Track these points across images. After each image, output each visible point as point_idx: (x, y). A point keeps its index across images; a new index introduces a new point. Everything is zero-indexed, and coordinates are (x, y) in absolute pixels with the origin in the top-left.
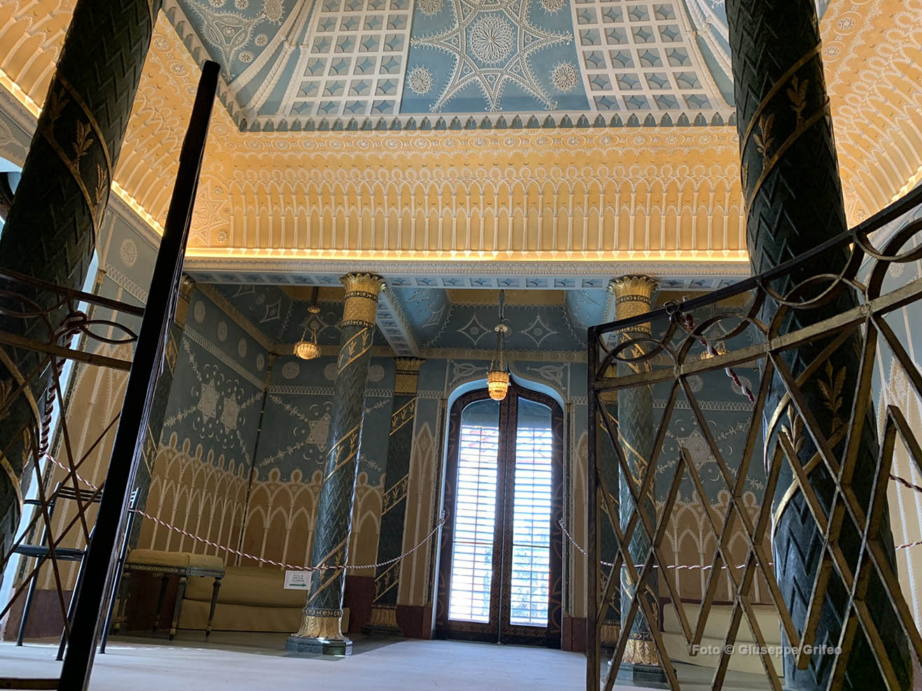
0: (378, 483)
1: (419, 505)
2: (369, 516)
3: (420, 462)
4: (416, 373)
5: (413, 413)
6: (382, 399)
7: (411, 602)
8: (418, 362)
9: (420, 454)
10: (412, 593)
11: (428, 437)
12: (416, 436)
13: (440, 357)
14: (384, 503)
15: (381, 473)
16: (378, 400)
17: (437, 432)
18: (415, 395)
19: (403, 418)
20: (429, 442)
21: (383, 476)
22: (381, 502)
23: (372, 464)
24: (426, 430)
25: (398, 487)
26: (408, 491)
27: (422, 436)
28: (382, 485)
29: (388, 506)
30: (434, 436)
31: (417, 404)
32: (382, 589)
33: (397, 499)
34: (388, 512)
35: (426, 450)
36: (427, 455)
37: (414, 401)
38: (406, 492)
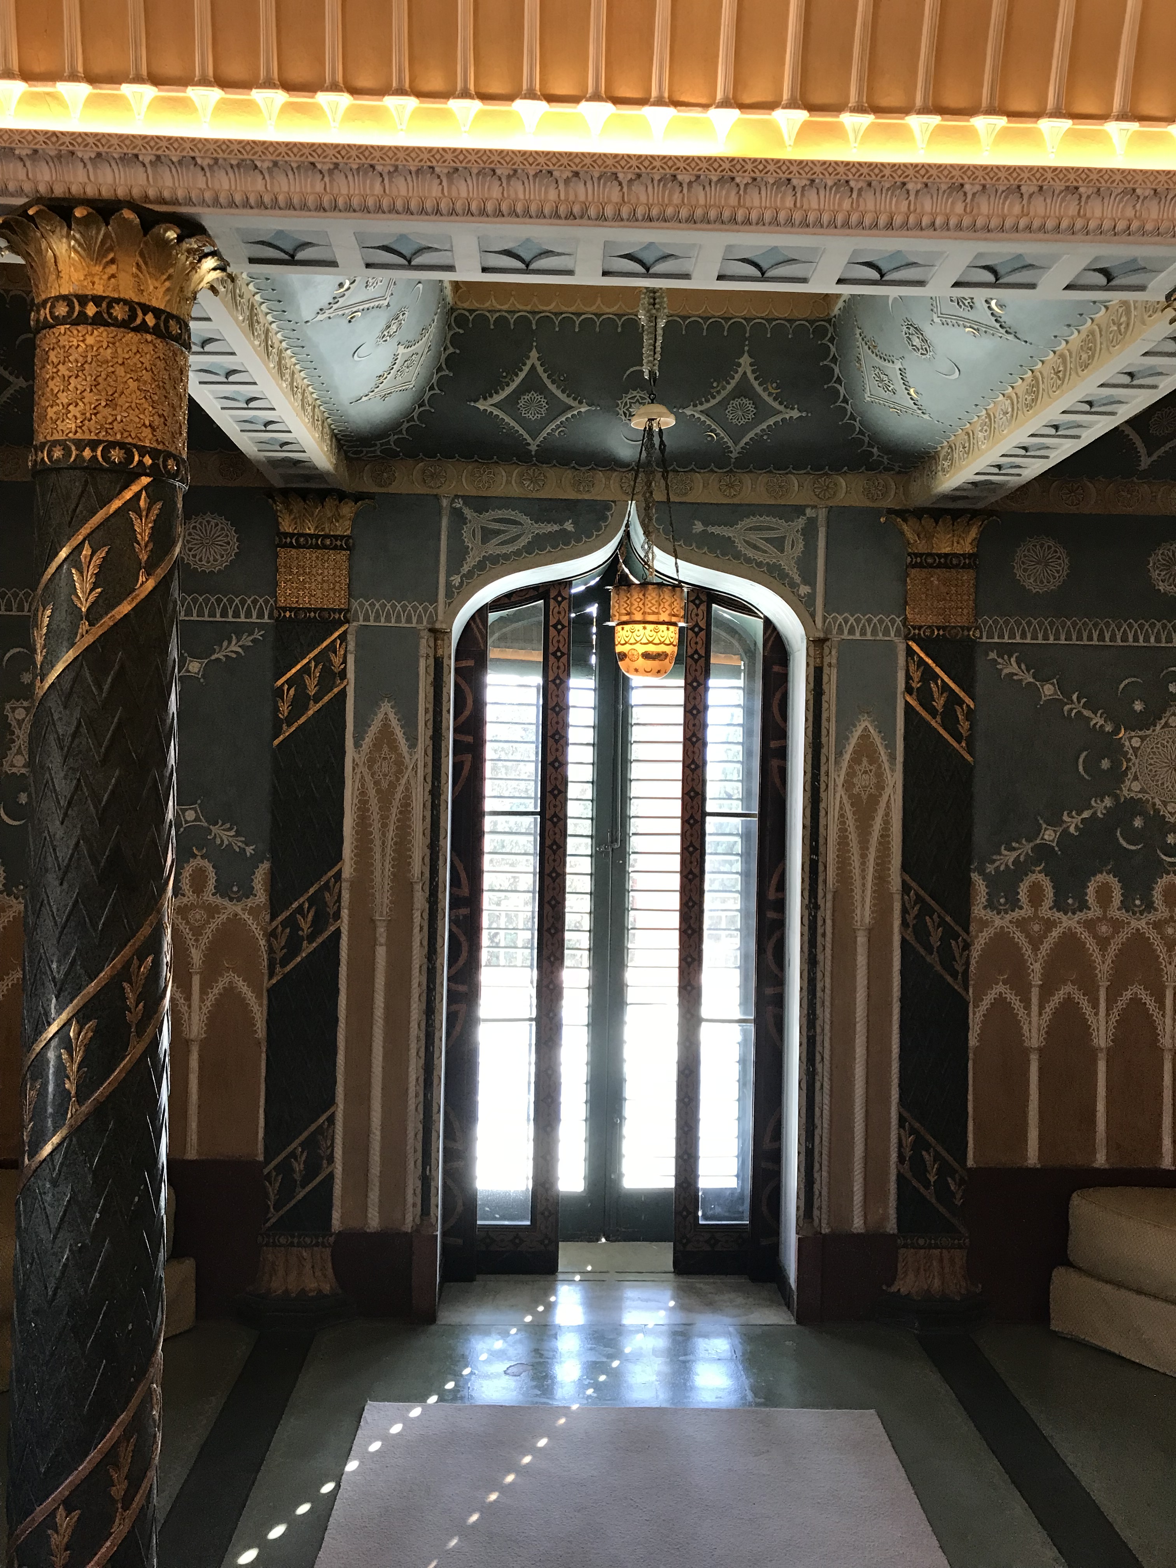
0: (249, 892)
1: (381, 953)
2: (230, 991)
3: (376, 826)
4: (344, 544)
5: (343, 675)
6: (239, 630)
7: (374, 1221)
8: (348, 510)
9: (372, 792)
10: (374, 1195)
11: (393, 746)
12: (357, 745)
13: (420, 489)
14: (271, 950)
15: (257, 859)
16: (224, 632)
17: (424, 733)
18: (344, 616)
19: (312, 690)
20: (400, 765)
21: (264, 867)
22: (262, 942)
23: (223, 834)
24: (386, 727)
25: (311, 900)
26: (345, 913)
27: (377, 745)
28: (261, 897)
29: (284, 963)
30: (413, 745)
31: (351, 646)
32: (287, 1190)
33: (311, 938)
34: (286, 976)
35: (393, 786)
36: (396, 803)
37: (343, 637)
38: (337, 916)
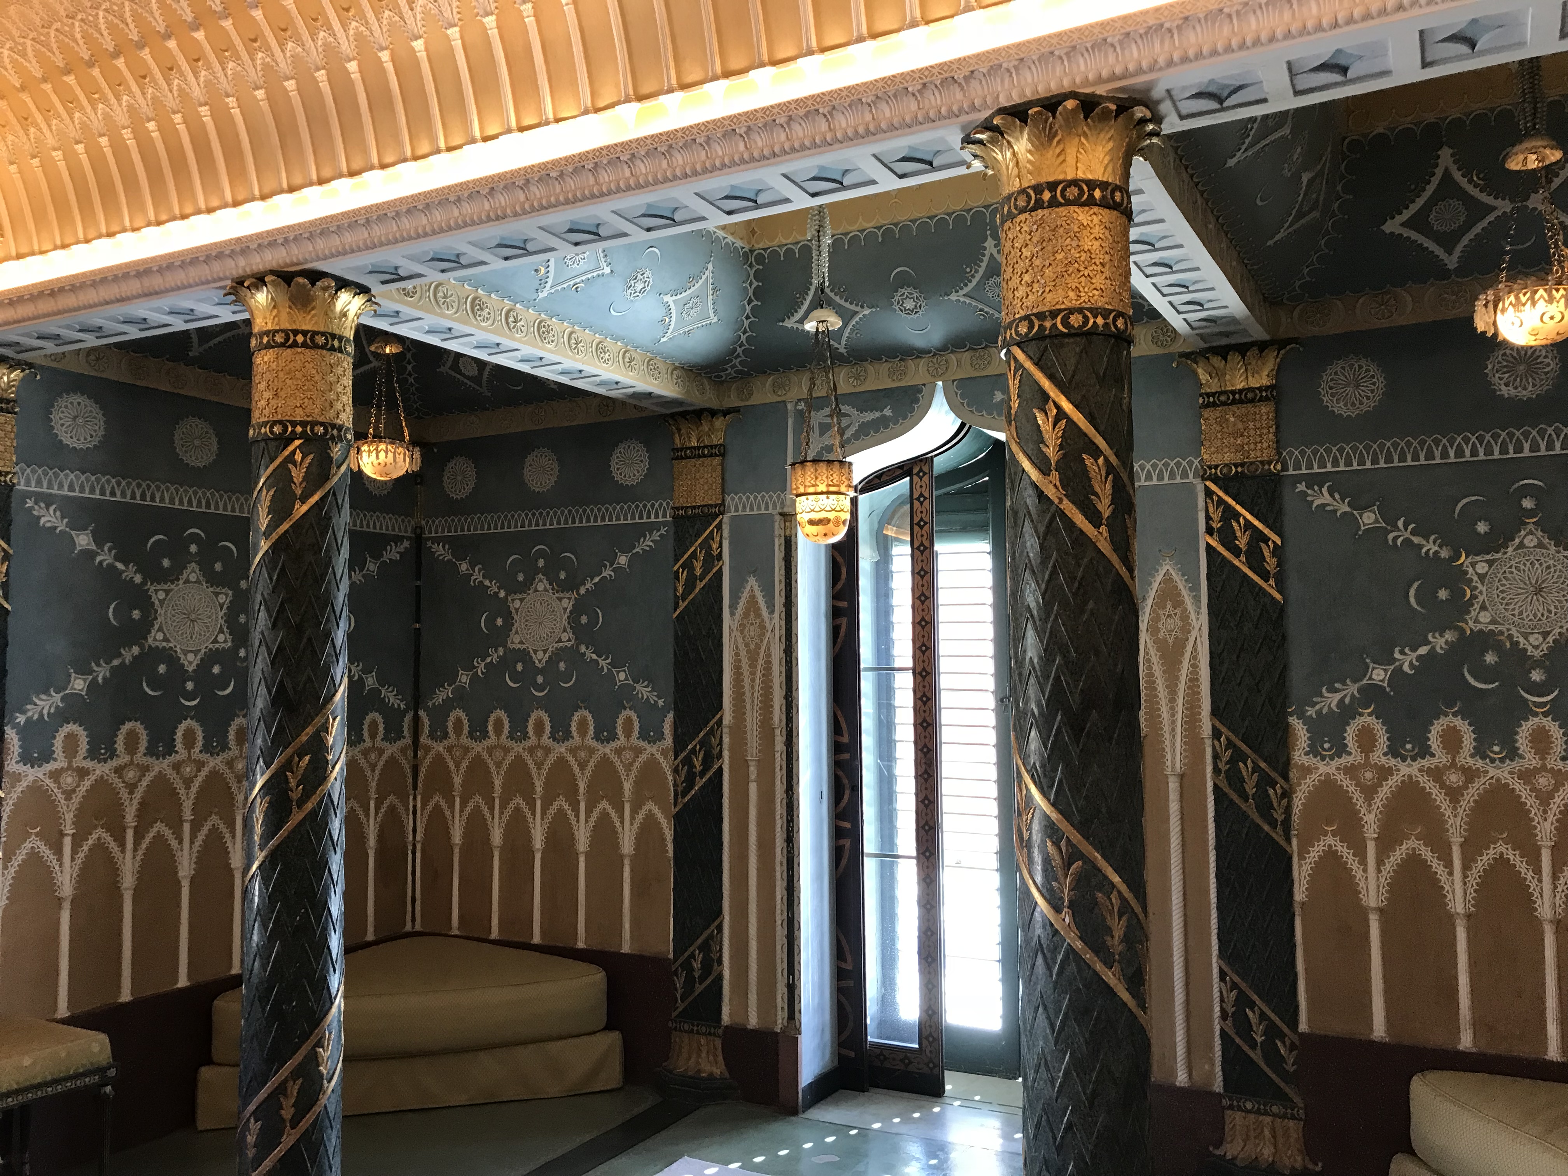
0: (661, 737)
1: (753, 787)
2: (650, 816)
4: (721, 451)
5: (720, 557)
6: (652, 527)
7: (753, 1021)
8: (719, 422)
9: (743, 653)
11: (758, 615)
12: (732, 614)
13: (771, 398)
14: (675, 785)
15: (664, 712)
16: (642, 530)
17: (779, 601)
18: (721, 509)
19: (698, 572)
20: (762, 627)
21: (670, 718)
22: (670, 778)
23: (644, 691)
24: (752, 598)
25: (702, 743)
26: (726, 754)
27: (746, 615)
28: (668, 741)
29: (685, 793)
30: (772, 612)
31: (726, 533)
32: (690, 982)
33: (702, 774)
34: (685, 805)
35: (758, 647)
36: (761, 662)
37: (719, 527)
38: (720, 756)
